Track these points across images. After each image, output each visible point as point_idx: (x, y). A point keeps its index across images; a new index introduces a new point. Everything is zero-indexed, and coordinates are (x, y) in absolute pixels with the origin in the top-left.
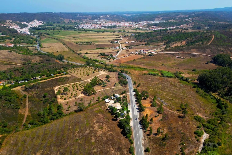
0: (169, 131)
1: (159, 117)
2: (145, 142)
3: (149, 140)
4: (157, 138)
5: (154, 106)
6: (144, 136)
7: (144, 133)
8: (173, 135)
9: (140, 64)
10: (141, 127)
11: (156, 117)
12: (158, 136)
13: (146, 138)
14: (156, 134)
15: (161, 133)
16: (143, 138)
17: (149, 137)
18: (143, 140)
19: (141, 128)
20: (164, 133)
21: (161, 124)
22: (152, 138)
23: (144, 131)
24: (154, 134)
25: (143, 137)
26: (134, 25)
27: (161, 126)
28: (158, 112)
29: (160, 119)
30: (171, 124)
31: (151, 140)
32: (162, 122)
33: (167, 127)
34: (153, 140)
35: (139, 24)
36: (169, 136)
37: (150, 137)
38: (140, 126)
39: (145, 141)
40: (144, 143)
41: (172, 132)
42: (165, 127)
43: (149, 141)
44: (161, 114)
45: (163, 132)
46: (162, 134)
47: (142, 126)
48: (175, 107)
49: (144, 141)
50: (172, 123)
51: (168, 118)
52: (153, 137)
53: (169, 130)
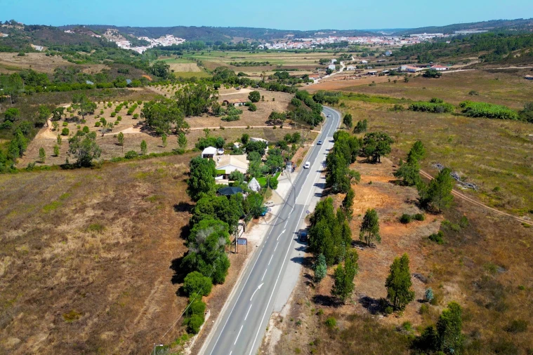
0: (479, 303)
1: (422, 225)
2: (282, 341)
3: (322, 334)
4: (383, 331)
5: (405, 184)
6: (297, 304)
7: (301, 287)
8: (509, 330)
9: (391, 91)
10: (303, 254)
11: (404, 220)
12: (388, 320)
13: (307, 319)
14: (379, 307)
15: (419, 306)
16: (285, 313)
17: (327, 310)
18: (279, 321)
19: (295, 260)
20: (441, 309)
21: (427, 257)
22: (348, 324)
23: (307, 276)
24: (366, 302)
25: (288, 307)
26: (395, 41)
27: (430, 267)
28: (423, 204)
29: (428, 233)
30: (498, 269)
31: (331, 332)
32: (437, 247)
33: (467, 276)
34: (346, 335)
35: (411, 39)
36: (474, 334)
37: (334, 315)
38: (299, 249)
39: (286, 333)
40: (274, 343)
41: (501, 309)
42: (451, 274)
43: (316, 342)
44: (436, 213)
45: (433, 302)
46: (421, 312)
47: (307, 251)
48: (523, 200)
49: (278, 333)
50: (505, 262)
51: (478, 236)
52: (351, 318)
53: (479, 296)
